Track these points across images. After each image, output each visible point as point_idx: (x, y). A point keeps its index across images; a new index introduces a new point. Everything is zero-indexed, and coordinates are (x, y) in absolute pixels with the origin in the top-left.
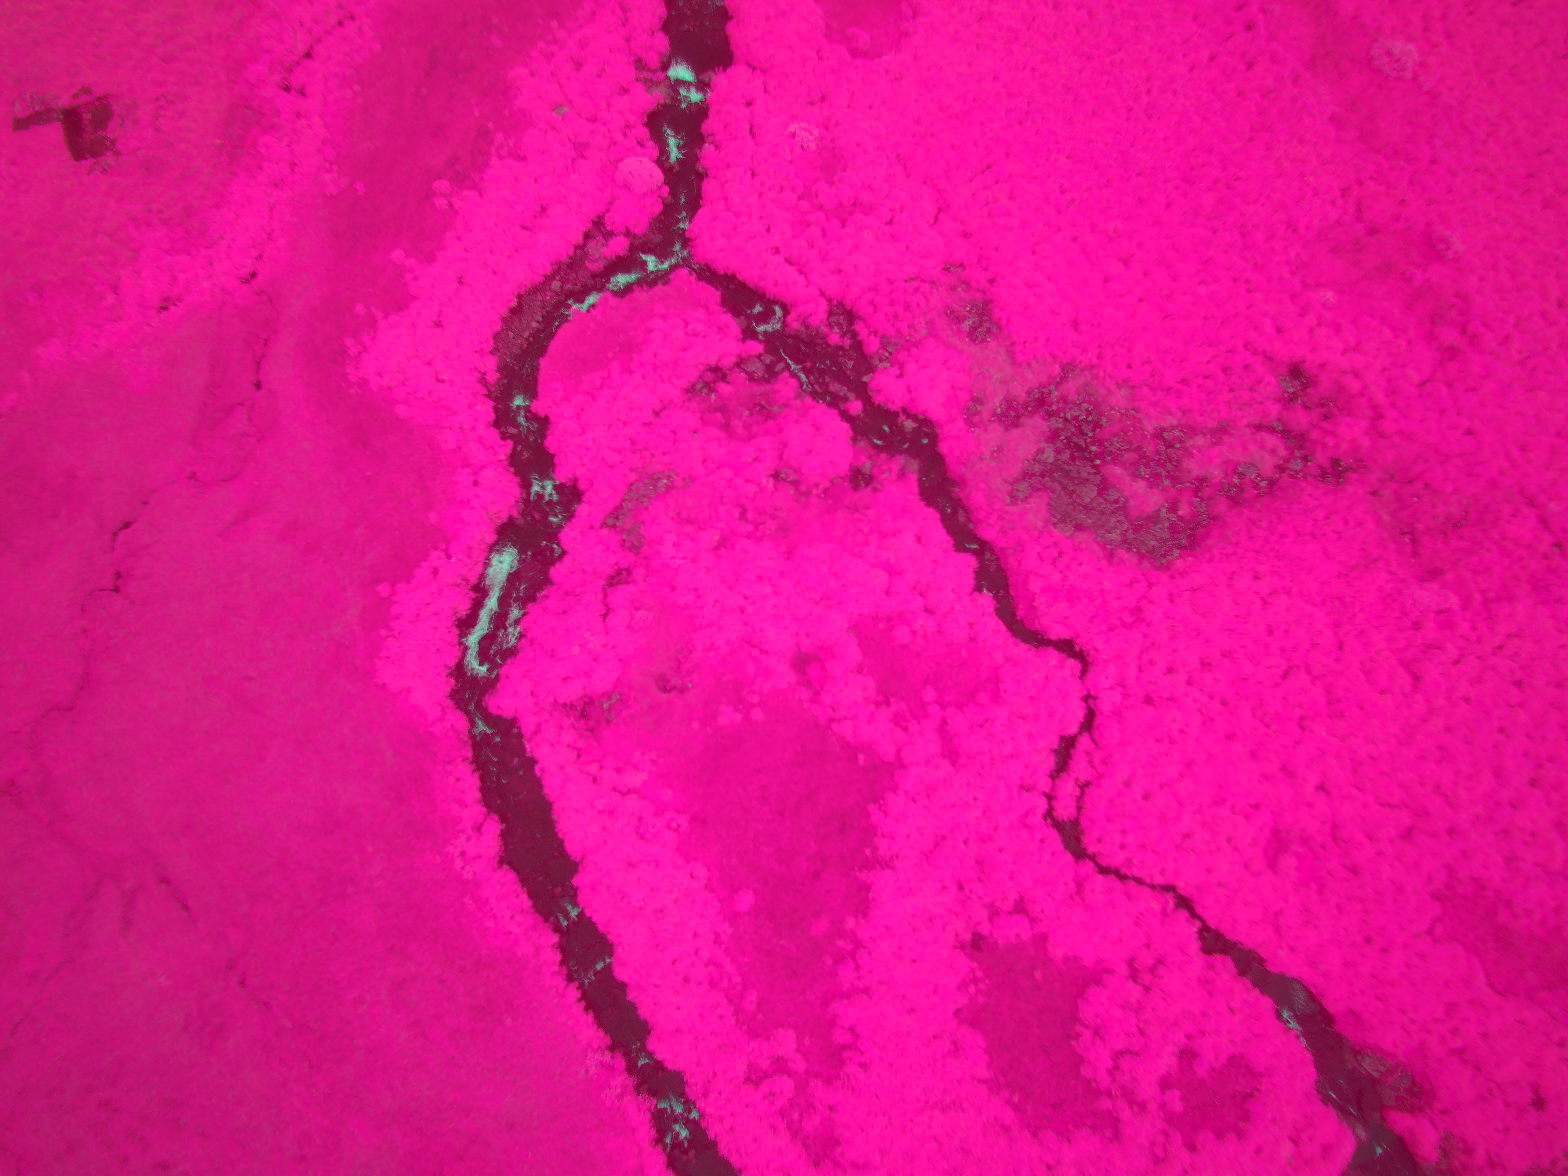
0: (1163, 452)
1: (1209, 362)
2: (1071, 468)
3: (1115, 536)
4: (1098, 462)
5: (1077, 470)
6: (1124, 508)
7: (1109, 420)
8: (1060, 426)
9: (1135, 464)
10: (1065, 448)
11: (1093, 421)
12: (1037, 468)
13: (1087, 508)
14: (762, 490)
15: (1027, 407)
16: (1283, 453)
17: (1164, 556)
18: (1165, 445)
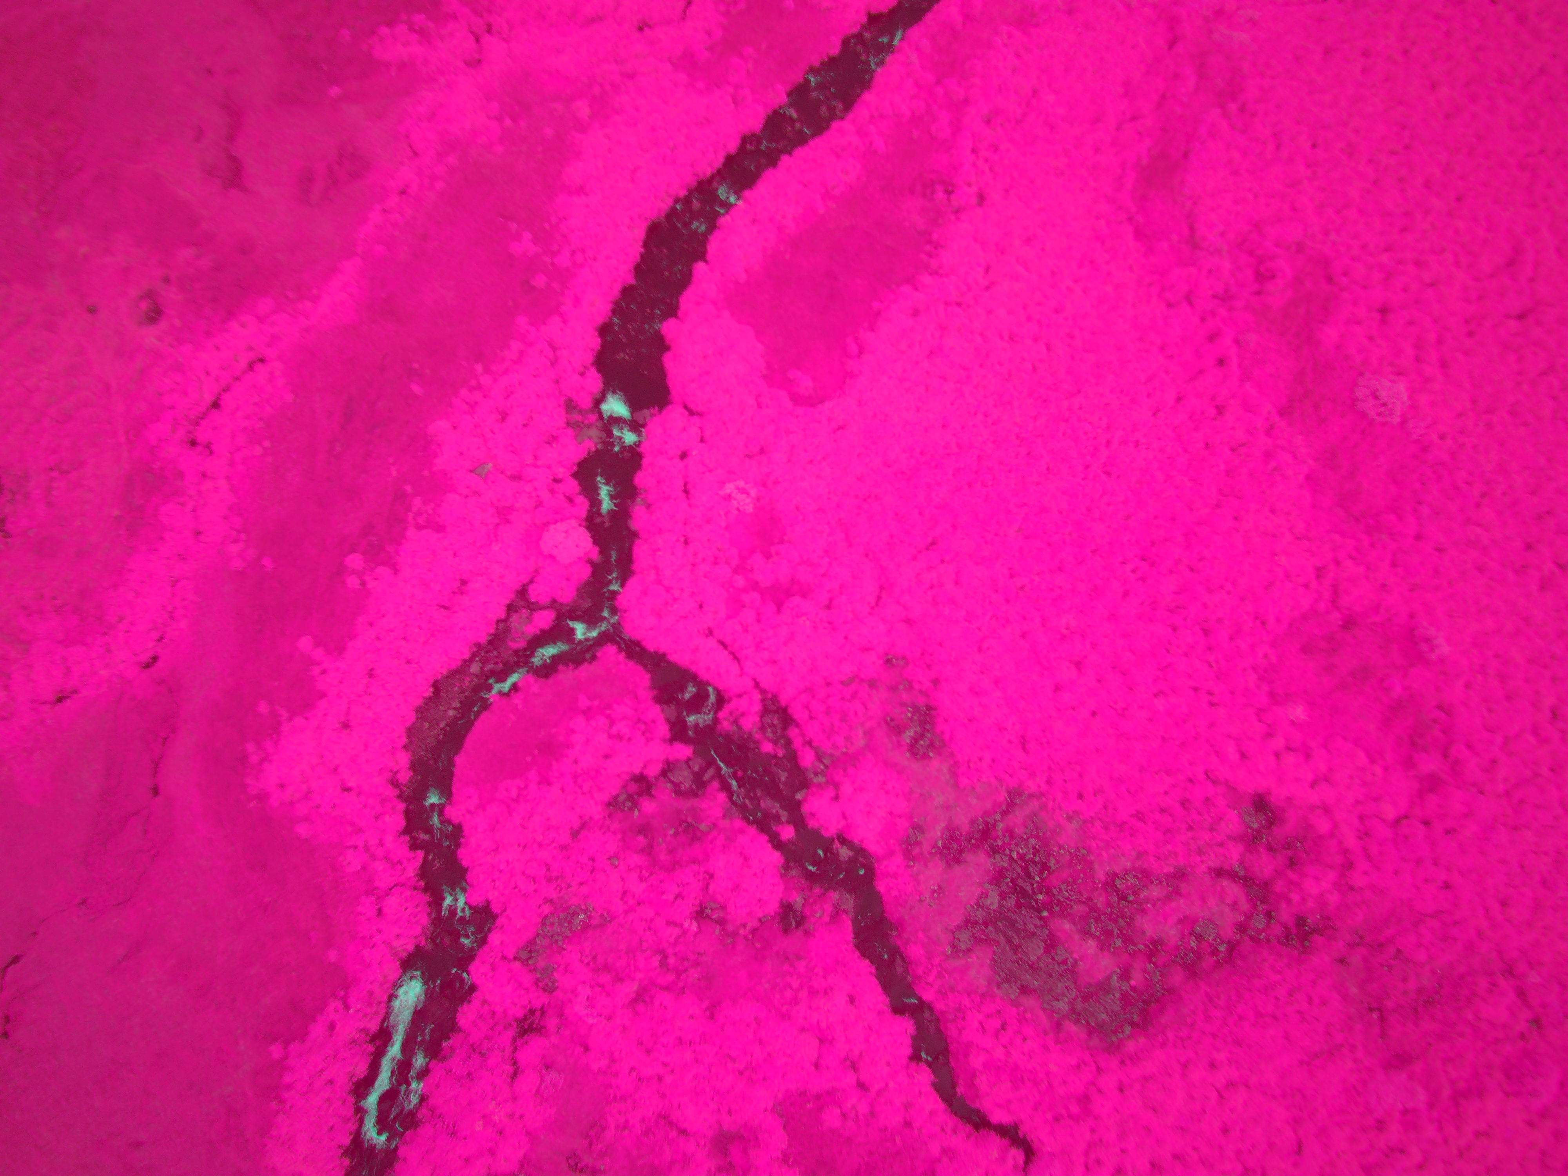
0: (1115, 905)
1: (1166, 793)
2: (1017, 917)
3: (1062, 1005)
4: (1045, 914)
5: (1023, 921)
6: (1072, 971)
7: (1058, 861)
8: (1005, 865)
9: (1085, 918)
10: (1010, 892)
11: (1040, 862)
12: (980, 915)
13: (1033, 967)
14: (685, 932)
15: (970, 841)
16: (1245, 906)
17: (1115, 1032)
18: (1117, 894)
